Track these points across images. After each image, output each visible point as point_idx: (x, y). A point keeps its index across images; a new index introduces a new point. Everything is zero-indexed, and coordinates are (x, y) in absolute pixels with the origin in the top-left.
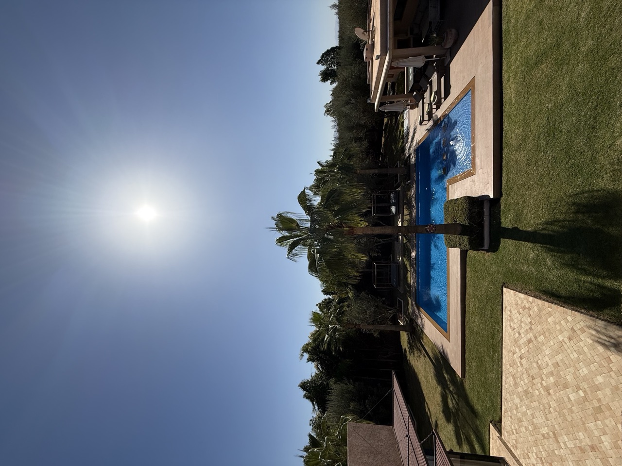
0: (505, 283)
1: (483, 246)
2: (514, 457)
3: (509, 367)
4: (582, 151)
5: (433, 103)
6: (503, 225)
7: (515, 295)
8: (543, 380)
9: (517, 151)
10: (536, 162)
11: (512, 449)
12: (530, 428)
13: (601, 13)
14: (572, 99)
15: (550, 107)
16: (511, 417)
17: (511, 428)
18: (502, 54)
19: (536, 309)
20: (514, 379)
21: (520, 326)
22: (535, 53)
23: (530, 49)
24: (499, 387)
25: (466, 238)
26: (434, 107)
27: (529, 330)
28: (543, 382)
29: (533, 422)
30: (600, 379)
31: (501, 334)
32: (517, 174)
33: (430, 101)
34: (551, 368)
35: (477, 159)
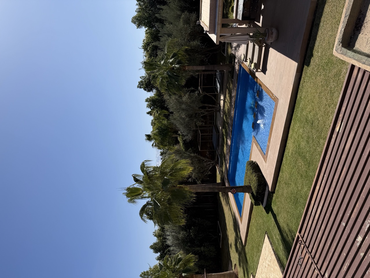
35: (268, 156)
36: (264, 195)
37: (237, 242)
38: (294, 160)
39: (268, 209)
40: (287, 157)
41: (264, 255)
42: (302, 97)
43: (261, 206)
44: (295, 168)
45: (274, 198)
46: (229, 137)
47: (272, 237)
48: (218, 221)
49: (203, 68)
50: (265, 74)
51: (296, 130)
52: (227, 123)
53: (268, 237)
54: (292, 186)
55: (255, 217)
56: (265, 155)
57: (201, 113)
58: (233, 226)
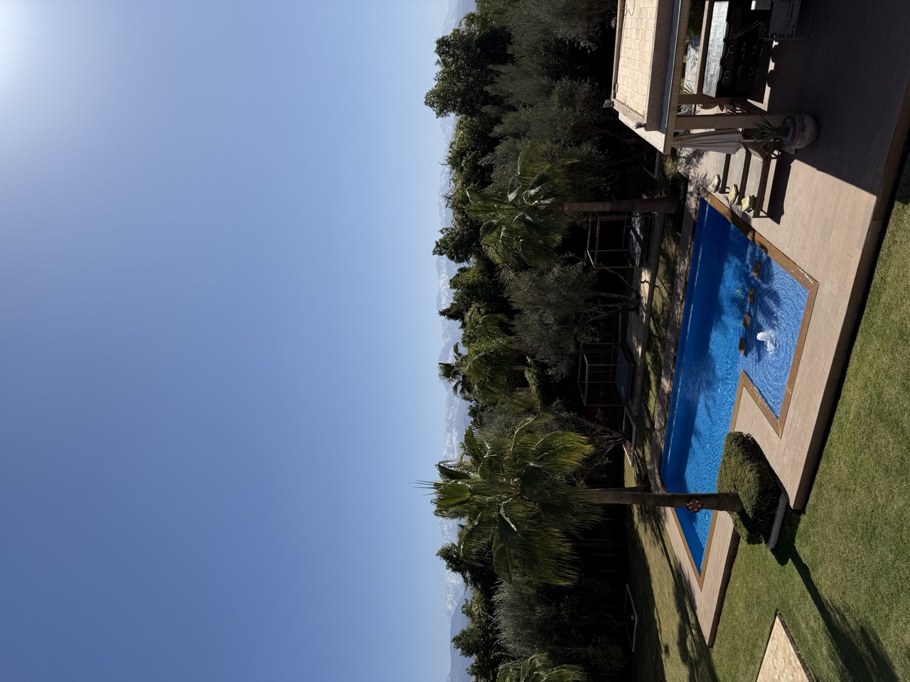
35: (788, 421)
36: (773, 517)
37: (686, 637)
38: (864, 432)
39: (785, 552)
40: (841, 426)
41: (770, 670)
42: (889, 279)
43: (763, 544)
44: (866, 451)
45: (801, 526)
46: (665, 373)
47: (796, 626)
48: (627, 585)
49: (607, 207)
50: (778, 221)
51: (871, 357)
52: (659, 338)
53: (783, 623)
54: (859, 494)
55: (742, 573)
56: (777, 419)
57: (591, 313)
58: (673, 597)
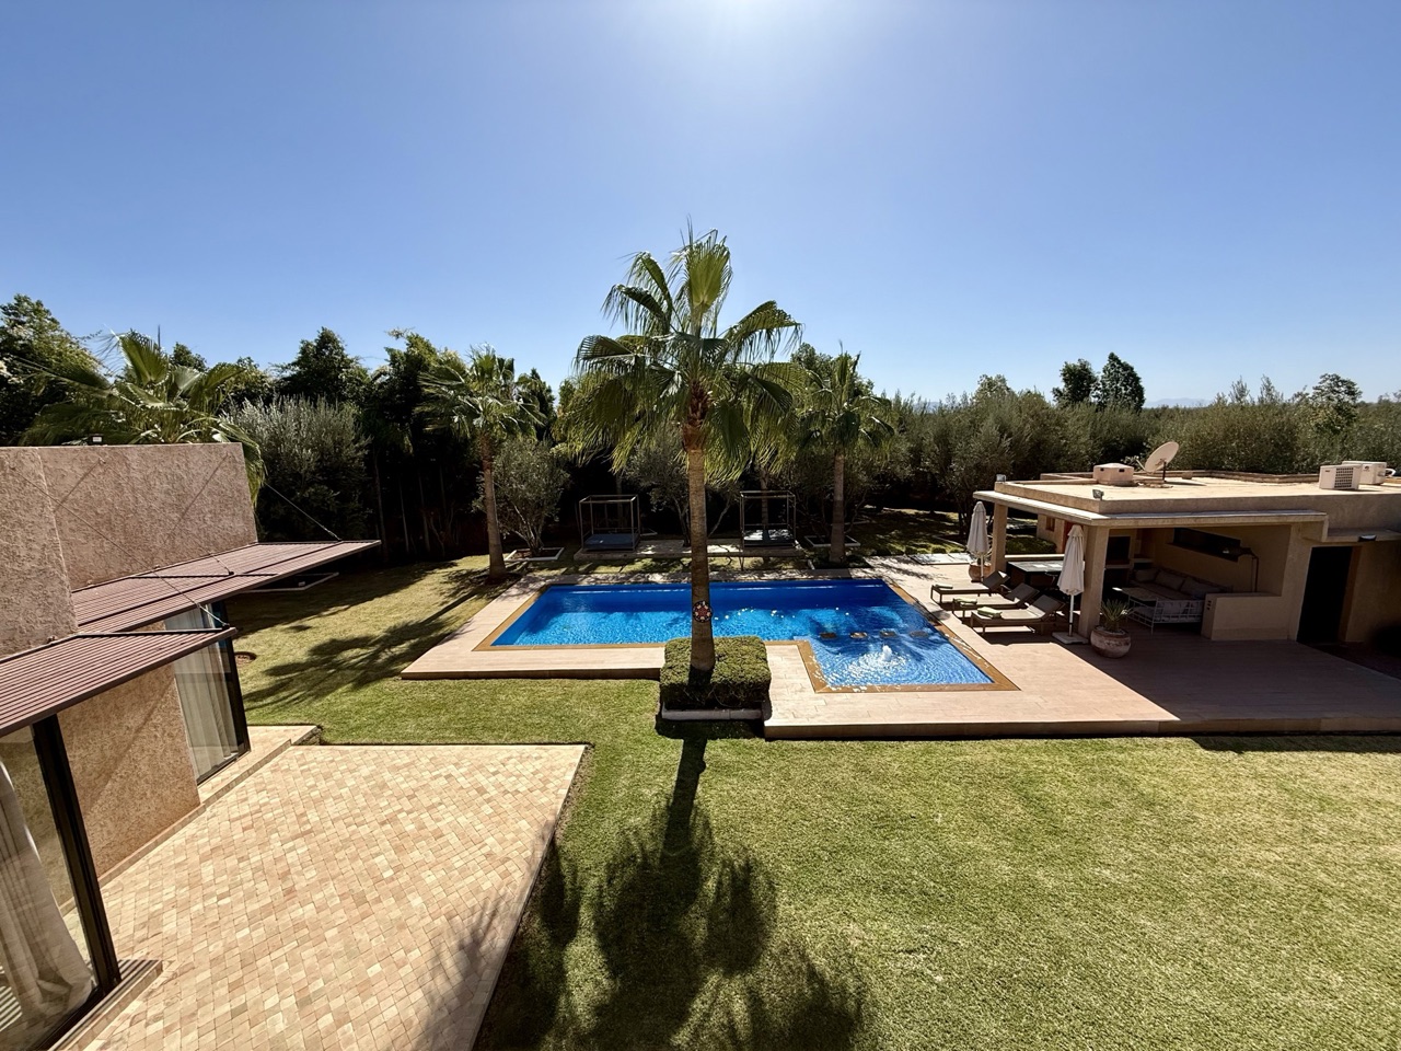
0: (593, 747)
1: (669, 708)
2: (256, 768)
3: (430, 756)
4: (844, 872)
5: (975, 612)
6: (710, 743)
7: (570, 765)
8: (409, 813)
9: (857, 765)
10: (830, 799)
11: (271, 763)
12: (315, 794)
13: (1102, 900)
14: (945, 856)
15: (935, 819)
16: (332, 761)
17: (312, 762)
18: (1057, 738)
19: (544, 800)
20: (406, 765)
21: (511, 775)
22: (1047, 794)
23: (1057, 786)
24: (388, 740)
25: (685, 678)
26: (968, 614)
27: (502, 789)
28: (404, 814)
29: (327, 798)
30: (417, 901)
31: (493, 742)
32: (810, 766)
33: (982, 606)
34: (431, 825)
35: (847, 696)
53: (587, 755)
